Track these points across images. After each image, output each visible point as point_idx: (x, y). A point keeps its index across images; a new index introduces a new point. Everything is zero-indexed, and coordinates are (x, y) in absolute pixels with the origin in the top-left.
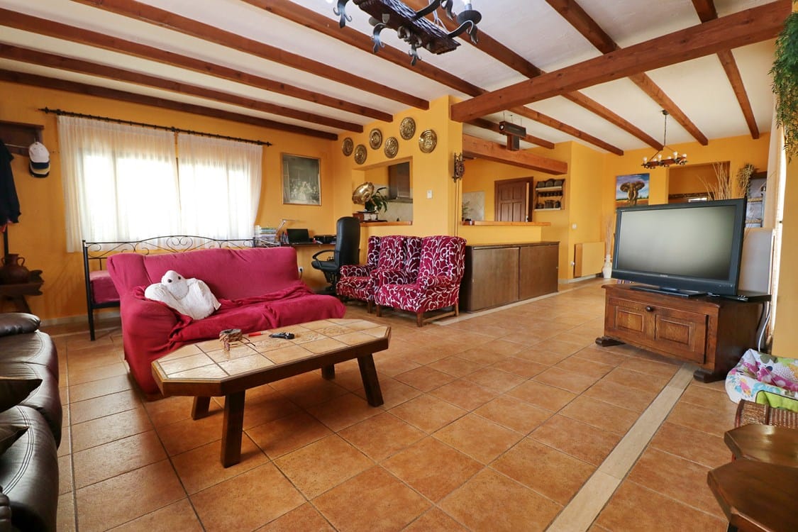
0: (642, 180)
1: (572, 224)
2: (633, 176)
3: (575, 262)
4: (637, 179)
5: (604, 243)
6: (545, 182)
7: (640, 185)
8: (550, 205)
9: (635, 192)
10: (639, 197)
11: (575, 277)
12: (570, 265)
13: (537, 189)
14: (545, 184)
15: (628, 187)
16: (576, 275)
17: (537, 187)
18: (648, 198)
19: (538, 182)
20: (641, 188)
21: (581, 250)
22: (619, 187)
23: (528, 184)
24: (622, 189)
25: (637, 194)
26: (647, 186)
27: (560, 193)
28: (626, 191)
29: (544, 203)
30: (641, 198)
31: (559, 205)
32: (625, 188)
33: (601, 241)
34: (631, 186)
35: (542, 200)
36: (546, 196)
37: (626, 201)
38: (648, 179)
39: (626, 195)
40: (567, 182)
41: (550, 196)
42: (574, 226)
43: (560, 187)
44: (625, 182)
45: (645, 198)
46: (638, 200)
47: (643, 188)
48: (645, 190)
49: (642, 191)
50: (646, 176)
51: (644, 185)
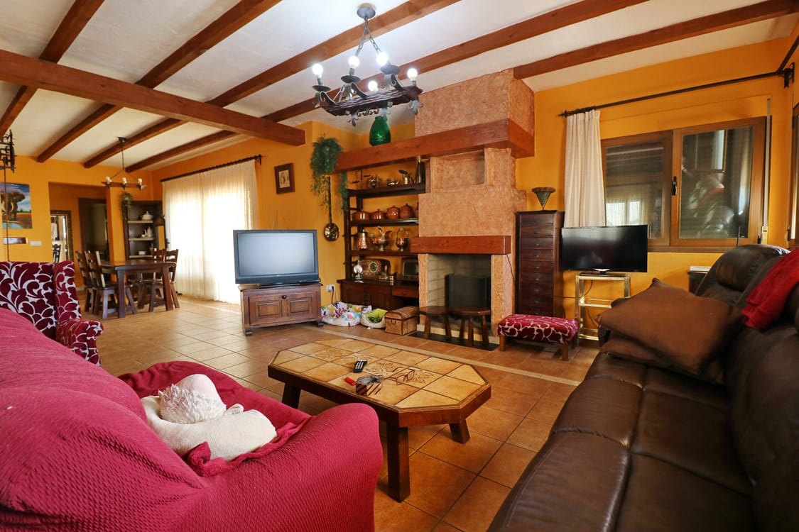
0: (20, 191)
2: (7, 183)
4: (13, 189)
7: (18, 197)
9: (12, 204)
10: (19, 209)
18: (30, 212)
20: (20, 201)
25: (16, 206)
26: (27, 198)
30: (21, 211)
38: (28, 191)
45: (26, 212)
46: (18, 214)
47: (23, 201)
48: (27, 203)
49: (23, 204)
50: (25, 187)
51: (23, 197)
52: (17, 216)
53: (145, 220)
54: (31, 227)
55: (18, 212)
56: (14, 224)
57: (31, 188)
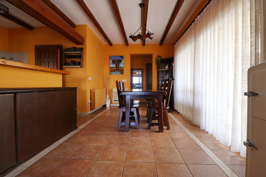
0: (120, 59)
1: (88, 77)
2: (117, 56)
3: (91, 101)
4: (119, 58)
5: (105, 89)
6: (70, 49)
8: (74, 63)
10: (120, 66)
11: (91, 110)
12: (87, 103)
13: (65, 53)
14: (70, 50)
15: (115, 61)
16: (92, 109)
17: (65, 51)
19: (66, 48)
20: (120, 63)
21: (94, 93)
22: (111, 62)
23: (59, 51)
24: (112, 62)
26: (123, 62)
27: (80, 57)
28: (114, 63)
29: (70, 63)
31: (79, 64)
32: (113, 62)
33: (104, 88)
34: (116, 61)
35: (69, 60)
36: (71, 58)
37: (114, 68)
38: (123, 59)
39: (114, 66)
40: (84, 49)
41: (74, 58)
42: (90, 79)
43: (80, 52)
44: (113, 59)
45: (122, 67)
46: (119, 68)
47: (121, 63)
48: (122, 64)
49: (121, 64)
50: (122, 57)
51: (121, 61)
52: (119, 69)
53: (166, 69)
54: (123, 74)
55: (119, 67)
56: (118, 72)
57: (124, 57)
